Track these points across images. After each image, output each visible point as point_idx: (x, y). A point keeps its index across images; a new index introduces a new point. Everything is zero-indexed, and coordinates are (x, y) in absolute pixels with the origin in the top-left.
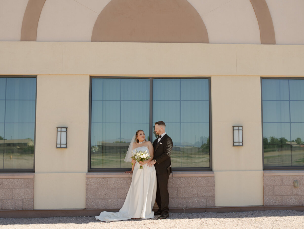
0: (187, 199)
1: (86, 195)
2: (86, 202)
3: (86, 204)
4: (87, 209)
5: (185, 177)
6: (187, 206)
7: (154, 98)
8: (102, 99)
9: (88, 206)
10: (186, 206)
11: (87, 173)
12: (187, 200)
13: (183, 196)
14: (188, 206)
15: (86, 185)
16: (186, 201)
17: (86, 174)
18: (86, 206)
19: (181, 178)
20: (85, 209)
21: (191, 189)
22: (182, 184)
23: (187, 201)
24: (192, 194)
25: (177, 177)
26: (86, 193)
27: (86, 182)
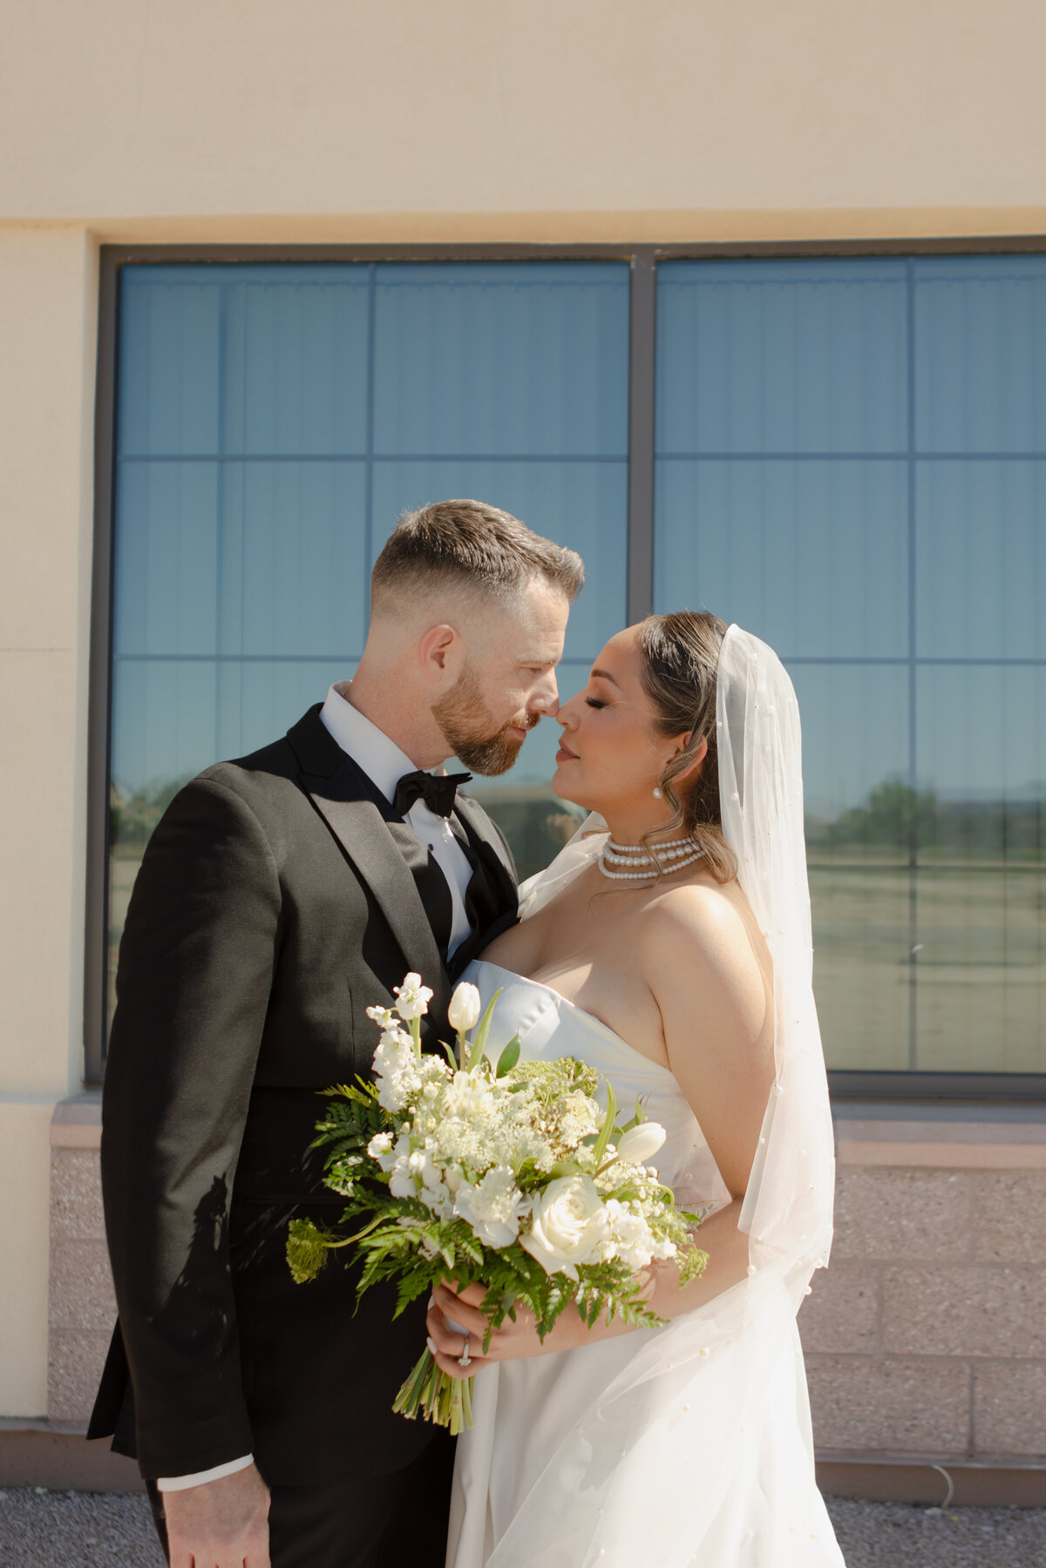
0: (974, 1379)
1: (53, 1305)
2: (51, 1365)
3: (53, 1381)
4: (62, 1422)
5: (952, 1170)
6: (971, 1443)
7: (672, 438)
8: (214, 450)
9: (67, 1400)
10: (962, 1445)
11: (65, 1103)
12: (972, 1387)
13: (930, 1351)
14: (980, 1443)
15: (52, 1214)
16: (965, 1393)
17: (50, 1108)
18: (52, 1399)
19: (918, 1175)
20: (44, 1420)
21: (1016, 1287)
22: (923, 1232)
23: (972, 1392)
24: (1022, 1329)
25: (878, 1168)
26: (53, 1281)
27: (55, 1190)
